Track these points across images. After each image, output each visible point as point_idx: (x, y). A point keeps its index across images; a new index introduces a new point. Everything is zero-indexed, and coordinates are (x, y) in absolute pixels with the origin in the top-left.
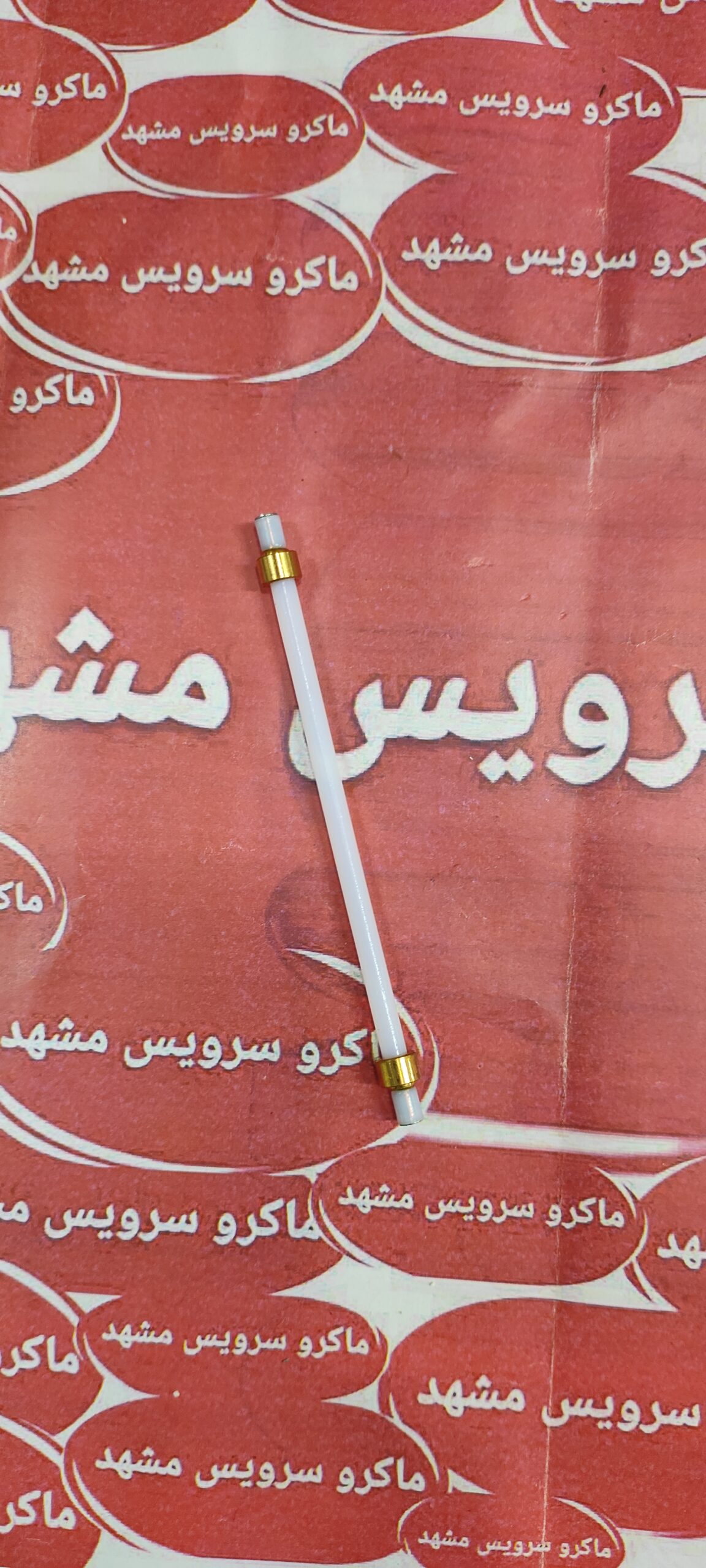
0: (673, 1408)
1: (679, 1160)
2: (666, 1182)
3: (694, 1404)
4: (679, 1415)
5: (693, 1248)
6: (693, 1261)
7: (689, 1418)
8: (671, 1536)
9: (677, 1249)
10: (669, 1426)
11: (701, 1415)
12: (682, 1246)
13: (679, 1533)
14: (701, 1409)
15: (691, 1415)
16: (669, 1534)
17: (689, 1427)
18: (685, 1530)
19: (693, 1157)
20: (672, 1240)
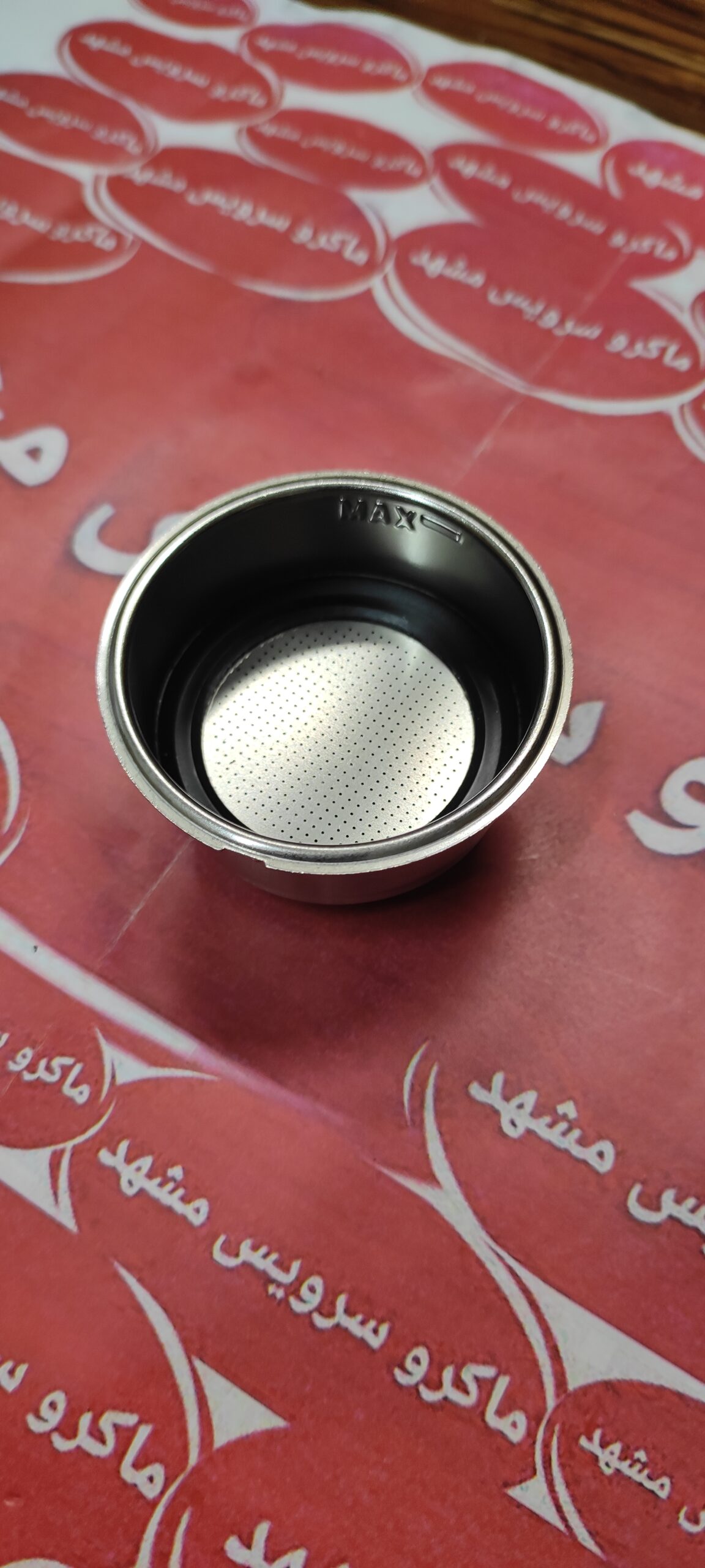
1: (186, 1065)
2: (157, 1082)
3: (23, 1359)
5: (139, 1169)
6: (130, 1183)
7: (6, 1376)
9: (122, 1160)
11: (24, 1379)
12: (129, 1160)
14: (27, 1373)
15: (12, 1373)
19: (199, 1071)
20: (123, 1147)
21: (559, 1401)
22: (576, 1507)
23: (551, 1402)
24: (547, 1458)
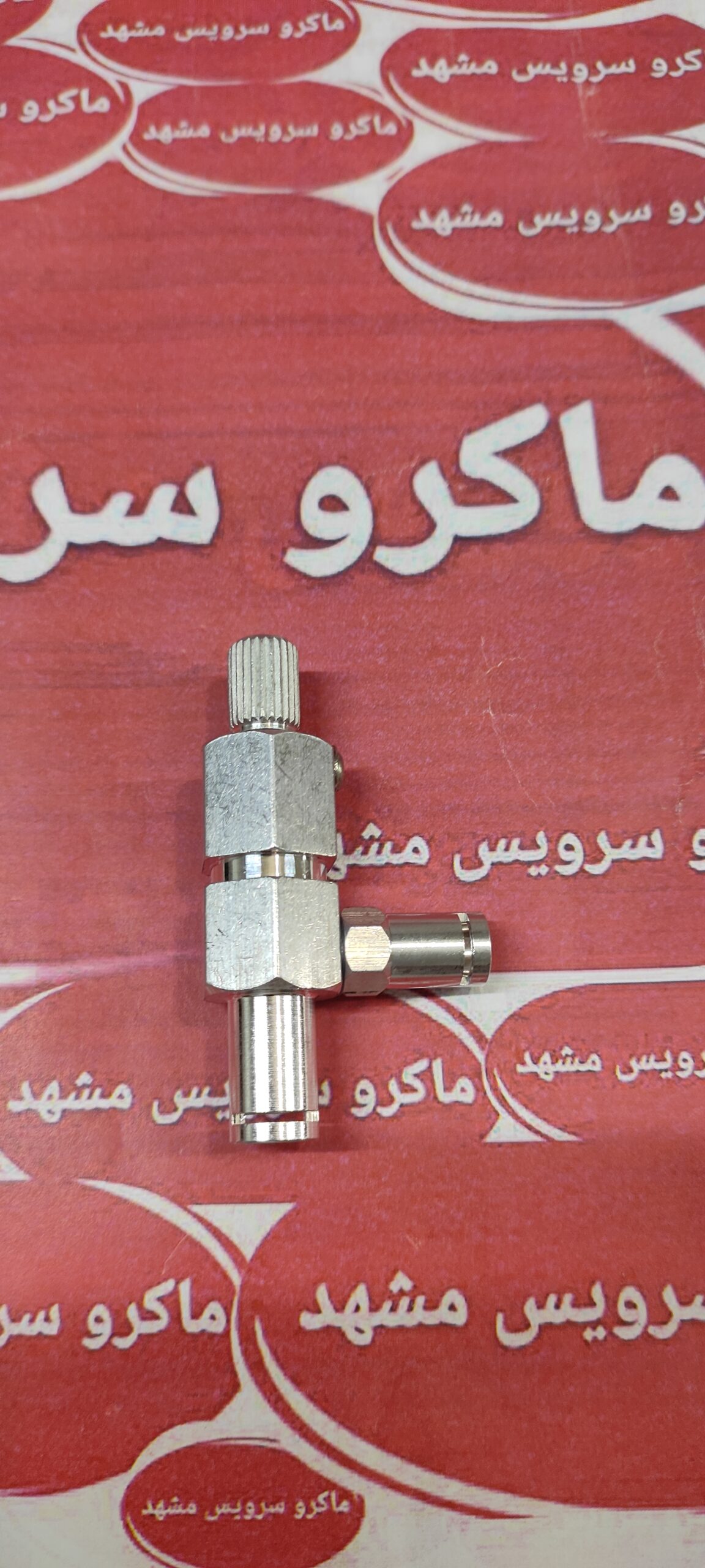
0: (26, 1312)
1: (38, 990)
2: (19, 1017)
3: (52, 1304)
4: (32, 1320)
5: (50, 1097)
6: (50, 1112)
7: (46, 1324)
8: (24, 1494)
9: (32, 1099)
10: (19, 1337)
11: (61, 1317)
12: (36, 1095)
13: (34, 1489)
14: (61, 1311)
15: (47, 1319)
16: (21, 1491)
17: (47, 1337)
18: (41, 1482)
19: (54, 986)
20: (25, 1088)
21: (486, 1052)
22: (541, 1118)
23: (480, 1056)
24: (501, 1098)
